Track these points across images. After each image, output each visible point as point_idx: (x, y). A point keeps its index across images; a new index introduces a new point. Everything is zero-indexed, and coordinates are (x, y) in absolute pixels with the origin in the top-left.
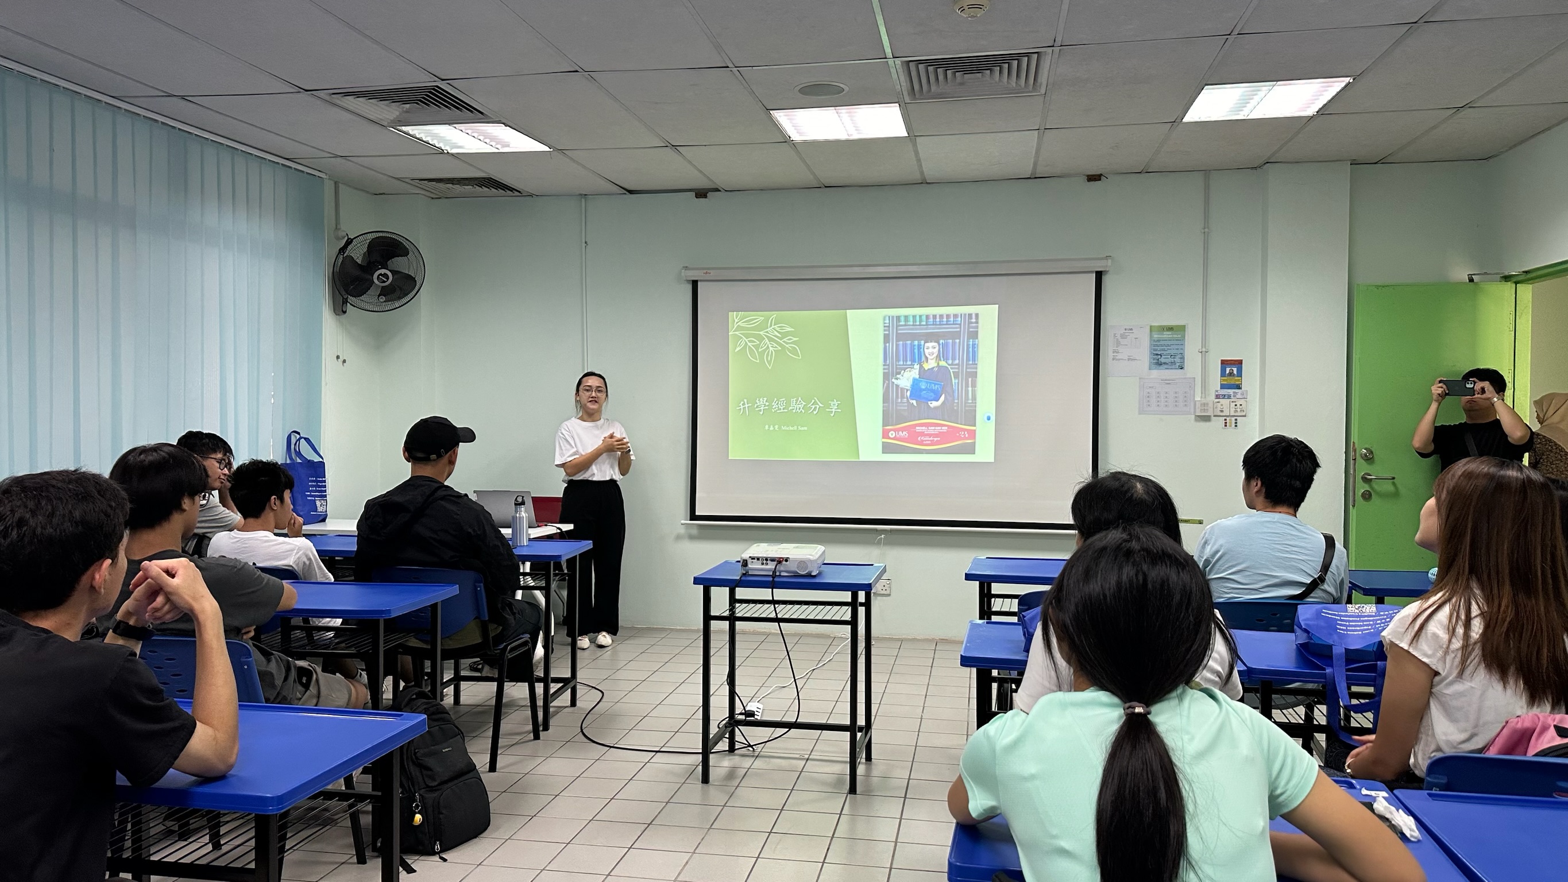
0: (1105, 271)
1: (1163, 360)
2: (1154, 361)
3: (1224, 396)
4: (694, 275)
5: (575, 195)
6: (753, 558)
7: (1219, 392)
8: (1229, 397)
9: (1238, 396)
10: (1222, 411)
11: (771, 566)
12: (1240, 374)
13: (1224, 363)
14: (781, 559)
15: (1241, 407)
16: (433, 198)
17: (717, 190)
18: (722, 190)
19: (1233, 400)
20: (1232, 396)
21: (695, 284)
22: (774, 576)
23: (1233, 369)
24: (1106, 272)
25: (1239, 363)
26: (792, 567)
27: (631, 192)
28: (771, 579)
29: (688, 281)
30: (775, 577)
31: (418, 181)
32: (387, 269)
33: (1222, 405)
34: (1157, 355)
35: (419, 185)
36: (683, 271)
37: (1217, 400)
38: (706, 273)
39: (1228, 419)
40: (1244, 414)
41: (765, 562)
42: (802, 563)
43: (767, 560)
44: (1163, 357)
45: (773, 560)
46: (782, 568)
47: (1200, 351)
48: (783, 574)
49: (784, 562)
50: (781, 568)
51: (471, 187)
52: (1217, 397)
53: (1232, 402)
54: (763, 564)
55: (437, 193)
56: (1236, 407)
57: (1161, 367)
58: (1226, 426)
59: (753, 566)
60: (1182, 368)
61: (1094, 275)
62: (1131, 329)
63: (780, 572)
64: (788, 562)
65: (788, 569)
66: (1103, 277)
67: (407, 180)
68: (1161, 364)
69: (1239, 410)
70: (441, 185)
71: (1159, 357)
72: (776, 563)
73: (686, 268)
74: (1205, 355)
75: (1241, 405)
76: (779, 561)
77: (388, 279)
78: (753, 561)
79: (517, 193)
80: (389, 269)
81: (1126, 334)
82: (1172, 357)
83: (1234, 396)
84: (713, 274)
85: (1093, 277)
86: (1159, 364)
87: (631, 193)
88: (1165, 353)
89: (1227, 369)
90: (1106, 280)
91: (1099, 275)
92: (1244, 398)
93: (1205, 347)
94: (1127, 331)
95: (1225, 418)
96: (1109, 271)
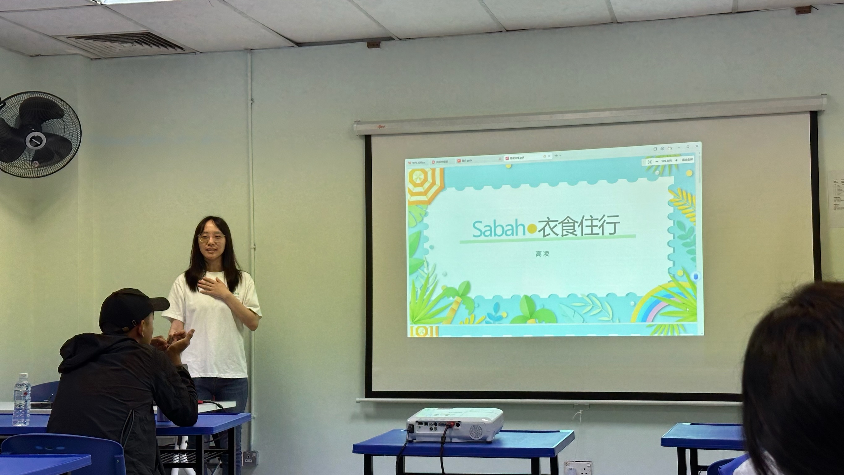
0: (820, 111)
4: (366, 129)
5: (240, 51)
6: (420, 423)
11: (440, 431)
14: (452, 423)
16: (92, 59)
17: (390, 39)
18: (395, 38)
21: (368, 139)
22: (443, 442)
24: (822, 112)
26: (463, 431)
27: (299, 44)
28: (440, 445)
29: (361, 136)
30: (444, 444)
31: (73, 39)
32: (41, 133)
35: (75, 44)
36: (355, 125)
38: (380, 127)
41: (433, 427)
42: (476, 427)
43: (436, 424)
45: (442, 424)
46: (453, 434)
48: (454, 440)
49: (455, 427)
50: (450, 432)
51: (130, 45)
54: (431, 429)
55: (96, 52)
59: (421, 431)
61: (809, 115)
63: (451, 438)
64: (460, 427)
65: (460, 435)
66: (818, 117)
67: (62, 38)
70: (98, 43)
72: (445, 427)
73: (358, 122)
76: (450, 425)
77: (41, 142)
78: (420, 426)
79: (179, 50)
80: (43, 132)
84: (388, 128)
85: (806, 119)
87: (299, 46)
90: (822, 121)
91: (814, 116)
96: (824, 111)
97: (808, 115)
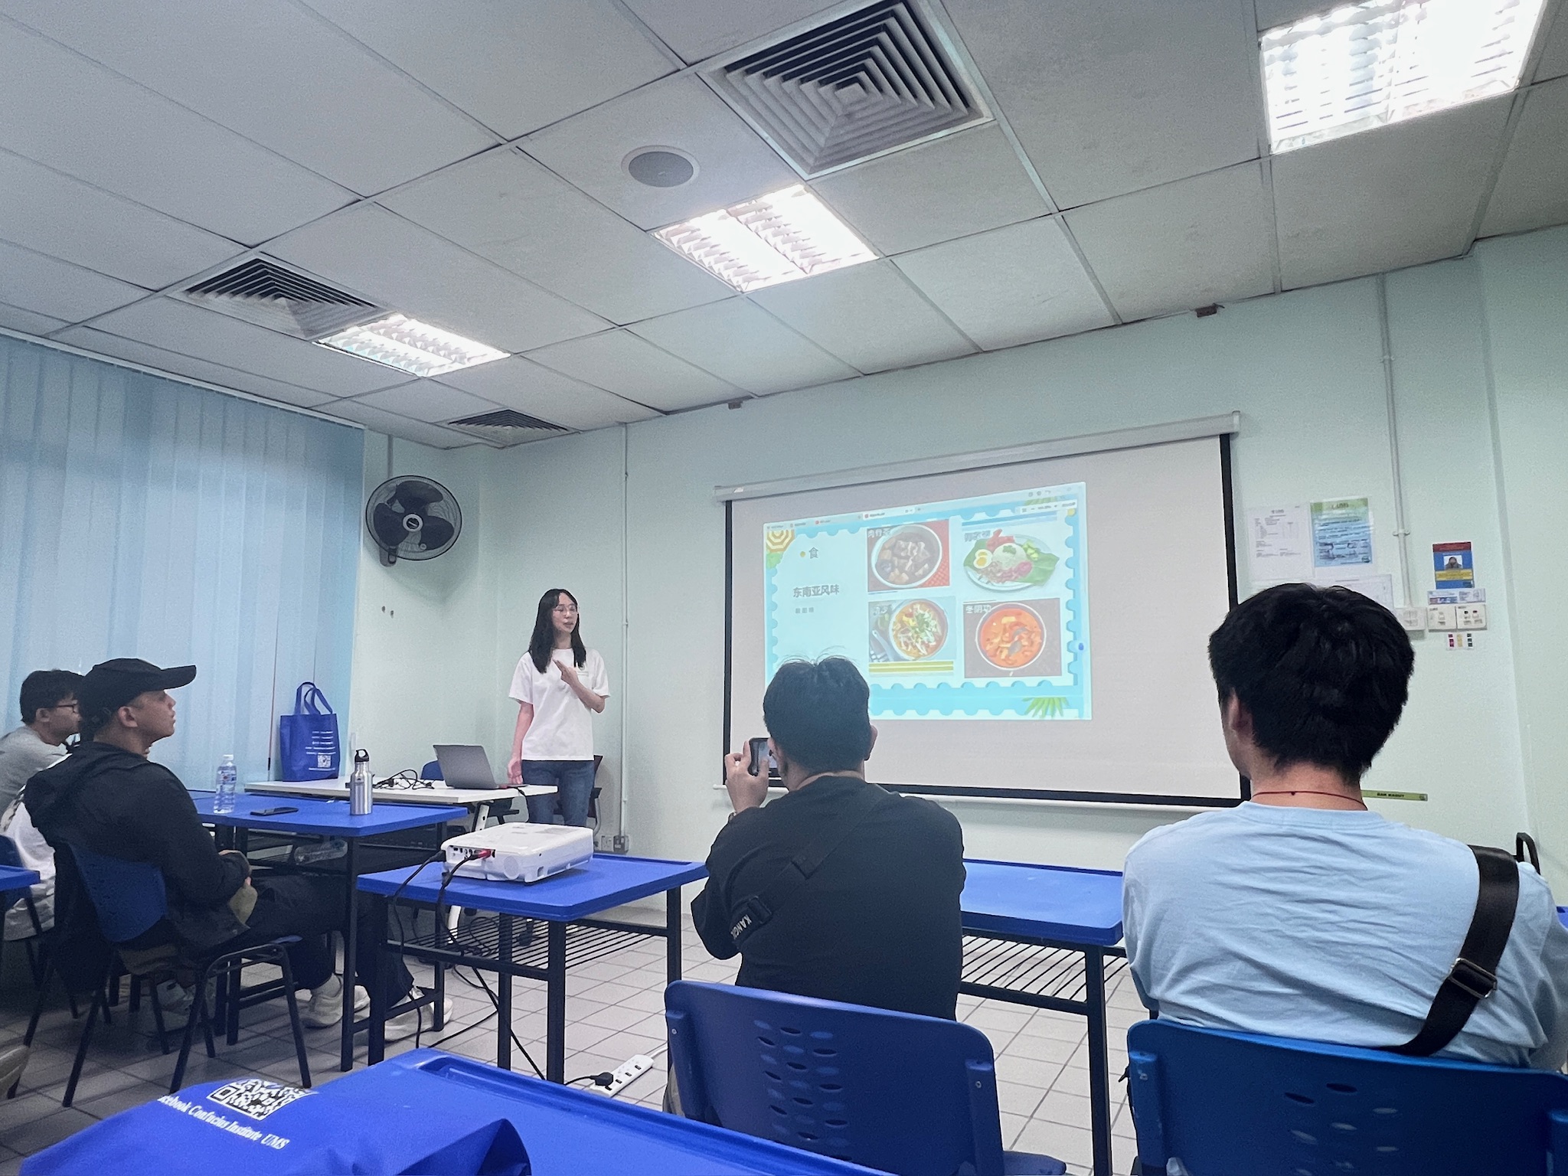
0: (1233, 433)
1: (1335, 552)
2: (1322, 554)
3: (1444, 600)
4: (725, 494)
5: (616, 425)
6: (455, 848)
7: (1434, 593)
8: (1453, 601)
9: (1468, 599)
10: (1442, 623)
12: (1468, 563)
13: (1439, 549)
15: (1475, 615)
17: (750, 397)
18: (753, 396)
19: (1460, 605)
20: (1458, 598)
21: (729, 504)
23: (1455, 556)
24: (1235, 434)
25: (1465, 548)
27: (667, 413)
29: (721, 502)
33: (1441, 613)
34: (1326, 544)
35: (463, 430)
36: (718, 492)
37: (1433, 607)
38: (740, 491)
39: (1455, 635)
40: (1482, 625)
42: (511, 860)
44: (1335, 546)
47: (1396, 534)
48: (491, 877)
51: (511, 427)
52: (1433, 601)
53: (1459, 608)
56: (1467, 615)
57: (1333, 562)
58: (1452, 645)
60: (1368, 562)
62: (1282, 511)
66: (1231, 441)
67: (442, 424)
68: (1334, 558)
69: (1472, 620)
71: (1330, 547)
73: (719, 488)
74: (1405, 540)
75: (1475, 612)
79: (562, 431)
81: (1275, 518)
82: (1351, 546)
83: (1463, 599)
84: (747, 492)
85: (1216, 443)
86: (1329, 558)
87: (665, 415)
88: (1338, 540)
89: (1445, 557)
90: (1238, 447)
91: (1226, 440)
92: (1481, 601)
93: (1403, 528)
94: (1275, 514)
95: (1450, 633)
96: (1237, 433)
97: (1218, 441)
